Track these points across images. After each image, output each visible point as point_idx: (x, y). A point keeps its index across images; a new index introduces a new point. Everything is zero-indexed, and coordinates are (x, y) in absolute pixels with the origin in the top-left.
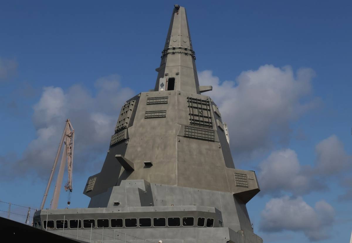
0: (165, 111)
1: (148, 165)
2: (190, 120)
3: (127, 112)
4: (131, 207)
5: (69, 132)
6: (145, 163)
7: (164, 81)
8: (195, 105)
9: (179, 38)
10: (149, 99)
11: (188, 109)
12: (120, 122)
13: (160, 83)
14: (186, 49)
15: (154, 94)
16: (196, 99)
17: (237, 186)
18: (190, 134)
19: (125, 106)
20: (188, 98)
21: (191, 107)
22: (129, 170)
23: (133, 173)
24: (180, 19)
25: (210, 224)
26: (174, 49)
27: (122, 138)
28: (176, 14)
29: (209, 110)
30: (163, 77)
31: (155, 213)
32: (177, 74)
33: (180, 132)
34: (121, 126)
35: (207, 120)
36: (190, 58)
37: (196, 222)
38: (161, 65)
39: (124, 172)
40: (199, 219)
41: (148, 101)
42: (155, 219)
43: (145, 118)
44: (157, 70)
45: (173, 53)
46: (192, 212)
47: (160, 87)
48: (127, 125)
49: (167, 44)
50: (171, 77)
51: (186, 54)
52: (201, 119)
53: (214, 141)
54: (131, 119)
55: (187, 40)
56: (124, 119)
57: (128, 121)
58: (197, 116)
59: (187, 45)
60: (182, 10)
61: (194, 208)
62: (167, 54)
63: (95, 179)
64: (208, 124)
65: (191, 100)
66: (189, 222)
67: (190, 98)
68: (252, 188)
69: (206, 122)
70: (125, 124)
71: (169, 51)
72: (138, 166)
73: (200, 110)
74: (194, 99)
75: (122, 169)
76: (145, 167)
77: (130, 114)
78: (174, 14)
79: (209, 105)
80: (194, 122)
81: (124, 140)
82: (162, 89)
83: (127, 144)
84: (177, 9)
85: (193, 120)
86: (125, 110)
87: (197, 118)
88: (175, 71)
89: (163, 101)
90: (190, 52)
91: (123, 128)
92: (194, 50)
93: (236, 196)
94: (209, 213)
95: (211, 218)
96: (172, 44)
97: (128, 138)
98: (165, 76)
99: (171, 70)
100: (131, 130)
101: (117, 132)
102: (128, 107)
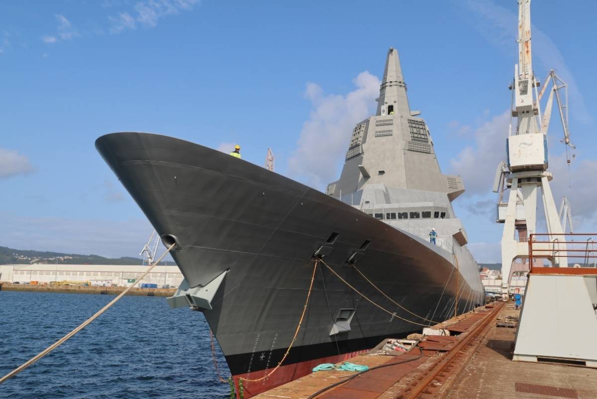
0: (391, 131)
1: (382, 173)
2: (411, 137)
3: (359, 133)
4: (380, 205)
5: (270, 158)
6: (379, 171)
7: (385, 108)
8: (414, 125)
9: (394, 74)
10: (377, 121)
11: (409, 128)
12: (353, 141)
13: (382, 110)
14: (400, 82)
15: (379, 118)
16: (414, 121)
17: (450, 188)
18: (412, 148)
19: (356, 128)
20: (408, 120)
21: (412, 127)
22: (366, 176)
23: (370, 180)
24: (394, 59)
25: (443, 215)
26: (391, 82)
27: (357, 153)
28: (390, 55)
29: (425, 129)
30: (383, 105)
31: (400, 208)
32: (395, 102)
33: (405, 147)
34: (355, 144)
35: (423, 137)
36: (403, 89)
37: (432, 215)
38: (381, 96)
39: (362, 179)
40: (435, 212)
41: (377, 123)
42: (399, 214)
43: (376, 137)
44: (377, 100)
45: (391, 86)
46: (430, 207)
47: (382, 113)
48: (361, 143)
49: (385, 79)
50: (390, 105)
51: (401, 86)
52: (419, 136)
53: (429, 153)
54: (363, 138)
55: (400, 75)
56: (357, 139)
57: (360, 139)
58: (417, 133)
59: (401, 79)
60: (395, 51)
61: (431, 204)
62: (386, 86)
63: (335, 185)
64: (424, 140)
65: (410, 121)
66: (427, 215)
67: (410, 120)
68: (459, 189)
69: (423, 138)
70: (359, 142)
71: (387, 84)
72: (373, 173)
73: (418, 129)
74: (413, 121)
75: (361, 175)
76: (379, 175)
77: (362, 134)
78: (389, 55)
79: (424, 125)
80: (414, 139)
81: (360, 154)
82: (384, 115)
83: (362, 157)
84: (392, 51)
85: (414, 137)
86: (357, 132)
87: (416, 135)
88: (393, 100)
89: (389, 123)
90: (403, 85)
91: (357, 145)
92: (406, 83)
93: (448, 195)
94: (442, 208)
95: (444, 212)
96: (389, 79)
97: (363, 153)
98: (385, 105)
99: (389, 100)
100: (365, 146)
101: (352, 148)
102: (360, 129)
